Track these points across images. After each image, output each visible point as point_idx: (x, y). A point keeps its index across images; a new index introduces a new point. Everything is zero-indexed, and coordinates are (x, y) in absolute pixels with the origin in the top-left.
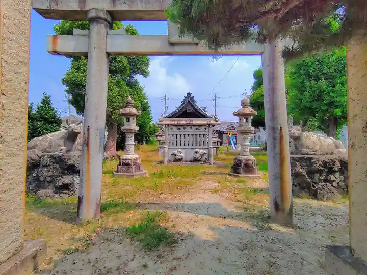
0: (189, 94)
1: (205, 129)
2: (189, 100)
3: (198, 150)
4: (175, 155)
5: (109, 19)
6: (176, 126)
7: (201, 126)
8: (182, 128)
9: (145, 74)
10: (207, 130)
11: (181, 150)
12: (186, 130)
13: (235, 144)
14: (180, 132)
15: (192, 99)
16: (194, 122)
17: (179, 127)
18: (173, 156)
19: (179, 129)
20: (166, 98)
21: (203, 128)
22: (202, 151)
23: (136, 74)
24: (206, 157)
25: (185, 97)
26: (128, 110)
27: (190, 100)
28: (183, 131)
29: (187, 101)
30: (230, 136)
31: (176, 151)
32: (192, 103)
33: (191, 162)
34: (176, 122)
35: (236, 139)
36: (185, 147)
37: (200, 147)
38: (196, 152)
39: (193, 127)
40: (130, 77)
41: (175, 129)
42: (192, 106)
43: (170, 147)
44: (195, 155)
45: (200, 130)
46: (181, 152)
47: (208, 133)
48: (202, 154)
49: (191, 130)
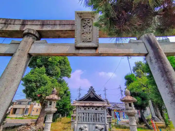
0: (92, 87)
1: (102, 109)
2: (92, 90)
3: (97, 125)
4: (82, 129)
5: (37, 35)
6: (83, 107)
7: (98, 107)
8: (87, 108)
9: (68, 76)
10: (103, 110)
11: (86, 125)
12: (90, 110)
13: (119, 117)
15: (93, 90)
16: (95, 105)
17: (85, 108)
18: (80, 130)
20: (80, 89)
21: (100, 108)
23: (64, 76)
26: (51, 97)
28: (87, 111)
30: (116, 112)
31: (82, 126)
32: (93, 92)
34: (83, 105)
35: (119, 114)
36: (89, 123)
37: (99, 123)
38: (97, 127)
39: (94, 108)
40: (61, 78)
41: (83, 109)
42: (93, 94)
43: (78, 122)
44: (95, 129)
45: (99, 110)
46: (86, 127)
47: (103, 112)
48: (100, 129)
49: (92, 110)
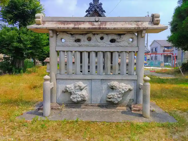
2: (96, 8)
3: (115, 83)
4: (71, 93)
7: (121, 34)
8: (84, 39)
10: (135, 43)
11: (81, 84)
12: (92, 43)
14: (80, 46)
15: (100, 7)
16: (109, 26)
17: (78, 37)
19: (78, 41)
22: (124, 86)
24: (130, 96)
25: (91, 4)
27: (98, 7)
29: (93, 9)
31: (71, 86)
32: (100, 13)
33: (101, 106)
37: (119, 77)
38: (112, 88)
39: (105, 37)
41: (69, 40)
43: (59, 77)
44: (108, 93)
45: (122, 44)
46: (82, 87)
47: (136, 50)
48: (123, 92)
49: (101, 43)
